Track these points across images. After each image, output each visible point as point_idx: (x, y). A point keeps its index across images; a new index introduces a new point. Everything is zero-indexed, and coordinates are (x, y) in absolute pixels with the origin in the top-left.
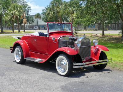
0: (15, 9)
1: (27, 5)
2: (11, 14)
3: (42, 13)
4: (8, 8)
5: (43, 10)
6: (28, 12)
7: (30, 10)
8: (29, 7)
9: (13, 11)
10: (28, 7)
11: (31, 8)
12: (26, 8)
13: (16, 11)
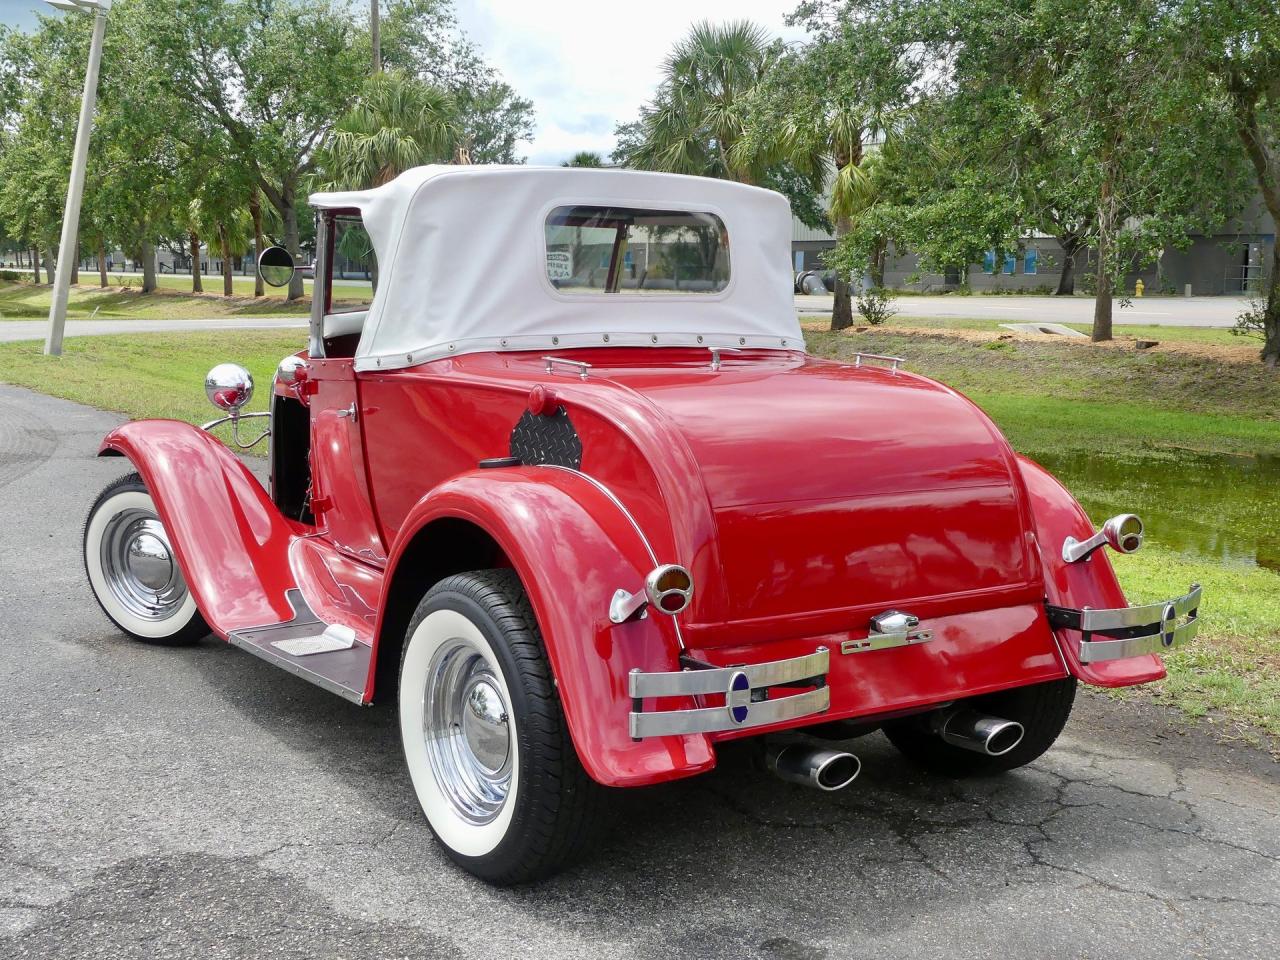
0: (396, 112)
1: (505, 88)
2: (365, 158)
3: (617, 155)
4: (343, 106)
5: (624, 129)
6: (510, 139)
7: (526, 125)
8: (518, 107)
9: (374, 131)
10: (507, 103)
11: (533, 108)
12: (497, 116)
13: (403, 135)
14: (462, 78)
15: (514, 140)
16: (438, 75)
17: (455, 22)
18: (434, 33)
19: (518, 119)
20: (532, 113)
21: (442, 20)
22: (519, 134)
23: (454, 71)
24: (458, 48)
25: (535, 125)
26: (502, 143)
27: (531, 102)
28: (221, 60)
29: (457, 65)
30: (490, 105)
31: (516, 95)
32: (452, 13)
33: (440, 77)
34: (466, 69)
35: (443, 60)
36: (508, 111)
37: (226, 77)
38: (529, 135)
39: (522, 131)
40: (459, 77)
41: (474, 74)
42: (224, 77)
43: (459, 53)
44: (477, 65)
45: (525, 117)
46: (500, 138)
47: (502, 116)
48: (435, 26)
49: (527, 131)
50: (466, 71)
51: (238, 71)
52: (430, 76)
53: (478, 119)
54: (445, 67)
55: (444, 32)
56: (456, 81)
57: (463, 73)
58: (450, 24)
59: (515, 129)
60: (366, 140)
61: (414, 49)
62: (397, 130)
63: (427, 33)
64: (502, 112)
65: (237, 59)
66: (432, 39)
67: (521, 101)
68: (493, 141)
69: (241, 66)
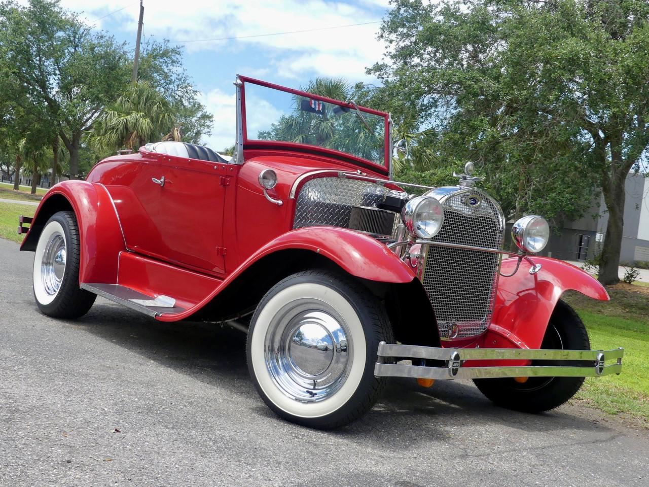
0: (142, 104)
1: (200, 106)
2: (121, 127)
4: (112, 98)
6: (198, 134)
7: (208, 127)
8: (205, 117)
9: (128, 113)
10: (199, 114)
11: (213, 119)
12: (193, 120)
13: (143, 117)
14: (179, 93)
15: (200, 134)
16: (166, 90)
17: (181, 64)
18: (169, 68)
19: (204, 123)
20: (212, 121)
21: (174, 62)
22: (204, 131)
23: (176, 89)
24: (180, 77)
25: (213, 128)
26: (194, 135)
27: (212, 115)
28: (49, 65)
29: (178, 86)
30: (190, 114)
31: (205, 110)
32: (180, 60)
33: (168, 91)
34: (183, 89)
35: (171, 82)
36: (199, 118)
37: (51, 75)
38: (209, 132)
39: (206, 130)
40: (178, 92)
41: (187, 92)
42: (50, 74)
43: (180, 80)
44: (189, 88)
45: (208, 123)
46: (193, 132)
47: (196, 121)
48: (169, 65)
49: (208, 130)
50: (182, 90)
51: (57, 72)
52: (163, 90)
53: (183, 120)
54: (171, 86)
55: (174, 69)
56: (176, 94)
57: (180, 91)
58: (178, 65)
59: (202, 128)
60: (123, 118)
61: (156, 75)
62: (141, 113)
63: (164, 67)
64: (196, 119)
65: (58, 66)
66: (166, 71)
67: (208, 114)
68: (189, 133)
69: (60, 69)
